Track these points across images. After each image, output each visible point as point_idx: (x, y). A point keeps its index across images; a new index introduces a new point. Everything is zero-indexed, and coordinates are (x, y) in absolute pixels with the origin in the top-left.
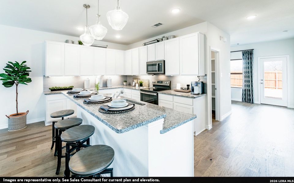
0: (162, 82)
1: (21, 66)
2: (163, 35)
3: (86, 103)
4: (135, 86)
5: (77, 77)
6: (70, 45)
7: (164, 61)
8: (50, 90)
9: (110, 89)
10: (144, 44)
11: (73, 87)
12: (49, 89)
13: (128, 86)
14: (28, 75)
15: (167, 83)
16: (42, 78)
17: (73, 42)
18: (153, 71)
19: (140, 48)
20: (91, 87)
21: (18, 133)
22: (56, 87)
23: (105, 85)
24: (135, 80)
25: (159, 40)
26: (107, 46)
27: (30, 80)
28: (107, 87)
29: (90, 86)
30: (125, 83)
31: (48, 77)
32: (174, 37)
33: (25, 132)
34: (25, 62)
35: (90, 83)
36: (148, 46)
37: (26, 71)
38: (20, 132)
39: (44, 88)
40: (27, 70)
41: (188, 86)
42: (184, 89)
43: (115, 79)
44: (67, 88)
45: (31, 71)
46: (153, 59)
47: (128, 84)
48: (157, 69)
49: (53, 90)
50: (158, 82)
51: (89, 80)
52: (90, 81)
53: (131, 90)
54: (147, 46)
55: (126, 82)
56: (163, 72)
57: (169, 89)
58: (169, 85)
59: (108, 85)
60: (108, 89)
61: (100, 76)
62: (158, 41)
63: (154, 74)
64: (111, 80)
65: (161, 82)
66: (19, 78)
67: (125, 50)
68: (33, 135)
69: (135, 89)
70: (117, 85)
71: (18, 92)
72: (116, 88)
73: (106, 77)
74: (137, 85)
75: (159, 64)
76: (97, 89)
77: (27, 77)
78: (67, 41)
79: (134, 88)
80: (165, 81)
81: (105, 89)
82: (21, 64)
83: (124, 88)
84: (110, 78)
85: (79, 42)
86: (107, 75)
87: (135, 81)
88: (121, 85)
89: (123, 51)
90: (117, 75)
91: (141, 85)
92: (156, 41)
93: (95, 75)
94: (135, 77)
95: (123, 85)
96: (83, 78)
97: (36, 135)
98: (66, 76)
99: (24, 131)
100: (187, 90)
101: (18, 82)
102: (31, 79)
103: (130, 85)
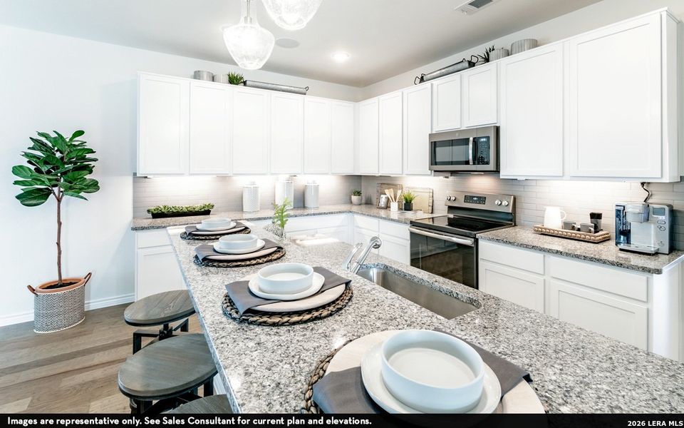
0: (482, 199)
1: (69, 146)
2: (488, 45)
3: (235, 315)
4: (387, 207)
5: (224, 178)
6: (206, 83)
7: (498, 129)
8: (150, 215)
9: (314, 214)
10: (418, 80)
11: (213, 206)
12: (149, 211)
13: (363, 206)
14: (91, 172)
15: (505, 203)
16: (130, 179)
17: (213, 78)
18: (452, 163)
19: (406, 91)
20: (263, 208)
21: (55, 344)
22: (165, 207)
23: (301, 202)
24: (387, 191)
25: (474, 60)
26: (307, 88)
27: (94, 186)
28: (304, 207)
29: (259, 204)
30: (355, 198)
31: (146, 177)
32: (535, 44)
33: (75, 341)
34: (80, 133)
35: (259, 195)
36: (435, 82)
37: (84, 159)
38: (63, 337)
39: (135, 208)
40: (88, 156)
41: (596, 216)
42: (579, 230)
43: (328, 185)
44: (197, 210)
45: (95, 160)
46: (450, 123)
47: (363, 201)
48: (471, 157)
49: (158, 215)
50: (468, 198)
51: (256, 189)
52: (260, 191)
53: (375, 221)
54: (432, 85)
55: (359, 193)
56: (491, 167)
57: (510, 225)
58: (510, 211)
59: (310, 202)
60: (311, 215)
61: (288, 176)
62: (471, 64)
63: (453, 173)
64: (317, 188)
65: (479, 198)
66: (65, 180)
67: (357, 101)
68: (92, 356)
69: (388, 219)
70: (334, 204)
71: (61, 220)
72: (332, 213)
73: (303, 181)
74: (394, 206)
75: (476, 141)
76: (279, 222)
77: (88, 177)
78: (197, 75)
79: (383, 213)
80: (494, 197)
81: (301, 215)
82: (71, 140)
83: (355, 213)
84: (314, 182)
85: (230, 78)
86: (305, 174)
87: (389, 193)
88: (345, 203)
89: (351, 104)
90: (333, 174)
91: (408, 206)
92: (466, 64)
93: (272, 174)
94: (385, 182)
95: (351, 202)
96: (241, 183)
97: (101, 353)
98: (192, 174)
99: (75, 336)
100: (596, 232)
101: (62, 189)
102: (97, 182)
103: (368, 203)
